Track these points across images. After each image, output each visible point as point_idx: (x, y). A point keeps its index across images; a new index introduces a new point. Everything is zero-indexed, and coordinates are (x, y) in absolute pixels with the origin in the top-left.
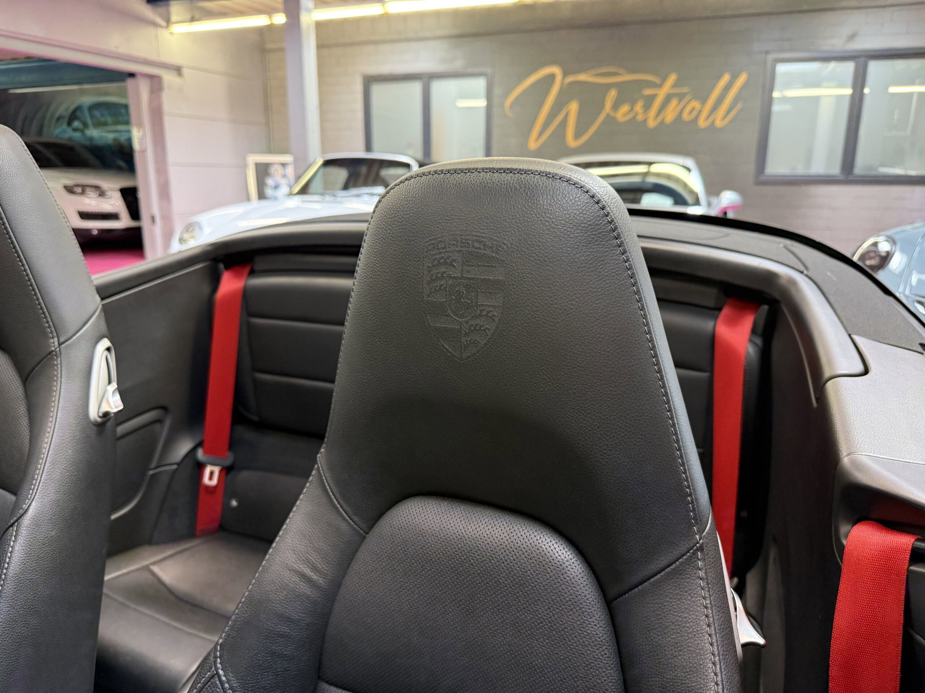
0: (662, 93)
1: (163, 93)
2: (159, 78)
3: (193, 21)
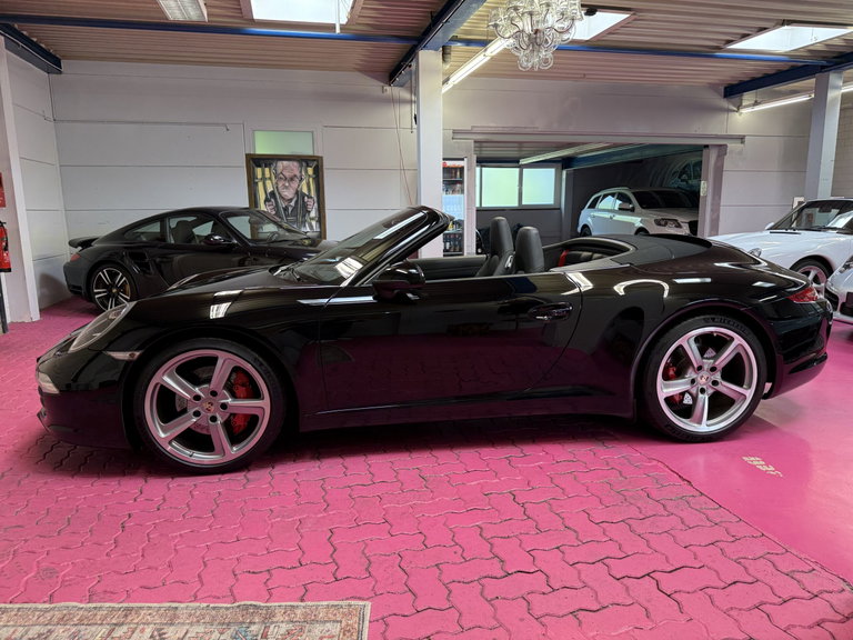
1: (726, 157)
2: (726, 145)
3: (756, 103)
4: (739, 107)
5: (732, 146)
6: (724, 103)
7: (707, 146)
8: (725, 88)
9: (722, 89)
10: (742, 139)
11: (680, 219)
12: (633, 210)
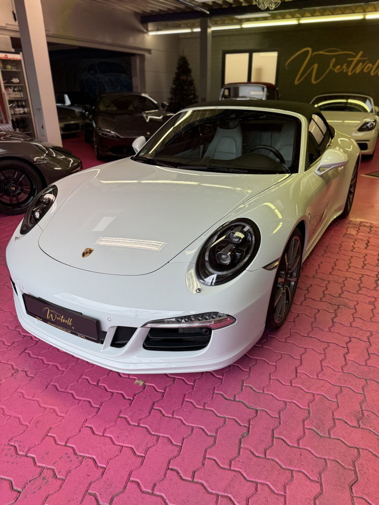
0: (356, 60)
1: (145, 62)
2: (144, 55)
4: (148, 31)
6: (141, 27)
7: (134, 55)
8: (141, 17)
10: (149, 51)
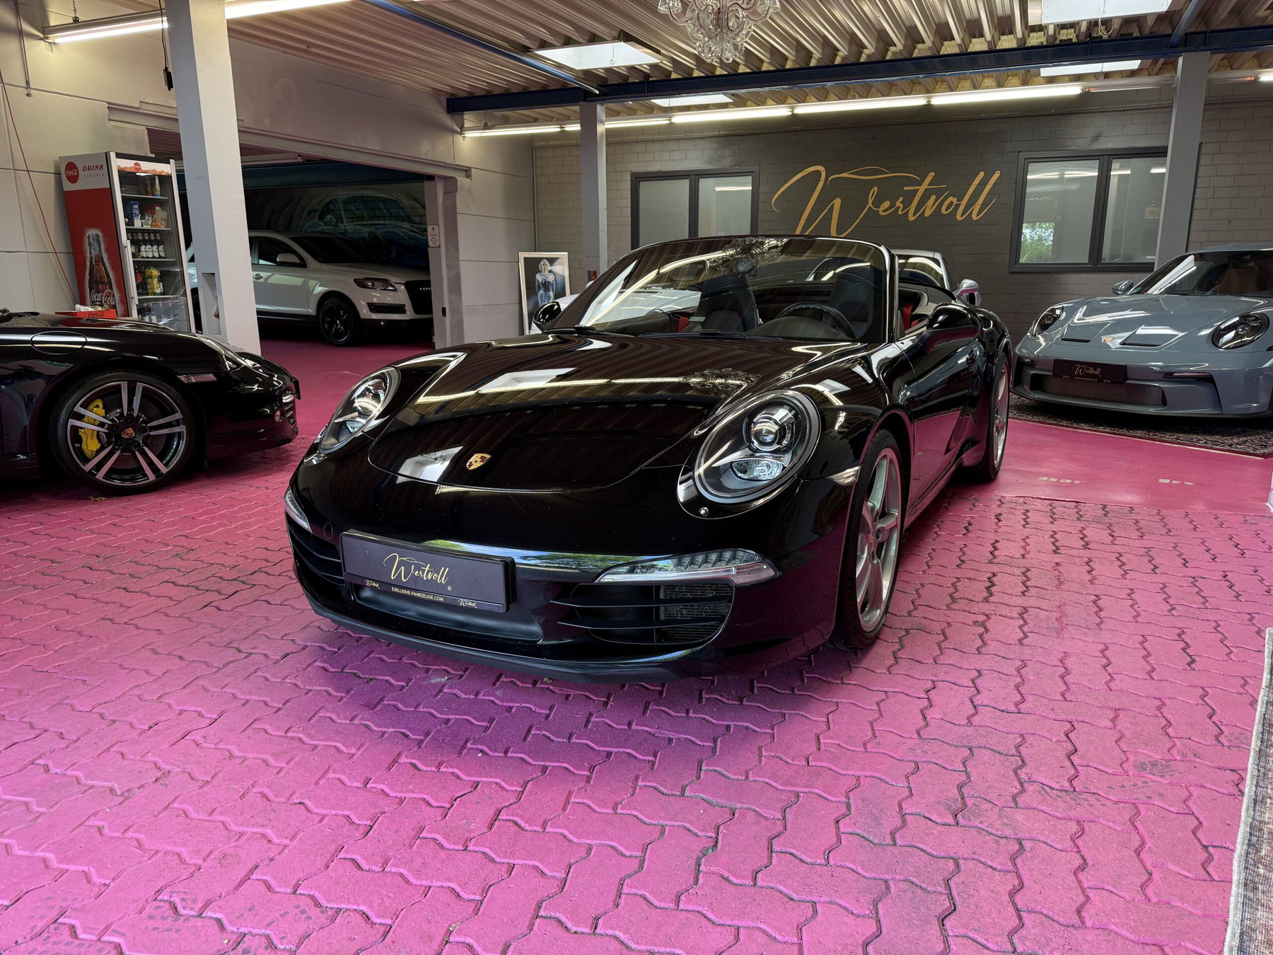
0: (922, 189)
1: (457, 194)
2: (454, 179)
3: (486, 127)
4: (463, 129)
5: (461, 180)
6: (447, 120)
7: (431, 178)
8: (448, 100)
9: (444, 99)
10: (467, 171)
11: (393, 279)
12: (303, 265)
